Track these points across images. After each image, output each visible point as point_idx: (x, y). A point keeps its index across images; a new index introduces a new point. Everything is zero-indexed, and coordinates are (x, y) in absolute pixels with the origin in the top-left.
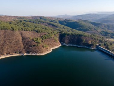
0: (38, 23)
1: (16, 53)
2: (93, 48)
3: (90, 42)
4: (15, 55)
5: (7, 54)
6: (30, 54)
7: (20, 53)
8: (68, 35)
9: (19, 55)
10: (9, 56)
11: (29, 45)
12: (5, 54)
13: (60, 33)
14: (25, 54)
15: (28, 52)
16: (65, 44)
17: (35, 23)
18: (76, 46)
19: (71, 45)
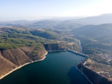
0: (18, 37)
1: (26, 62)
2: (65, 51)
3: (63, 47)
4: (27, 64)
5: (22, 64)
6: (35, 61)
7: (29, 62)
8: (50, 45)
9: (29, 63)
10: (24, 65)
11: (32, 56)
12: (21, 65)
13: (43, 44)
14: (33, 62)
15: (34, 60)
16: (49, 51)
17: (15, 37)
18: (56, 51)
19: (53, 51)
